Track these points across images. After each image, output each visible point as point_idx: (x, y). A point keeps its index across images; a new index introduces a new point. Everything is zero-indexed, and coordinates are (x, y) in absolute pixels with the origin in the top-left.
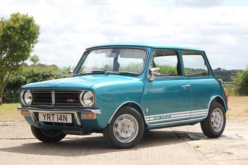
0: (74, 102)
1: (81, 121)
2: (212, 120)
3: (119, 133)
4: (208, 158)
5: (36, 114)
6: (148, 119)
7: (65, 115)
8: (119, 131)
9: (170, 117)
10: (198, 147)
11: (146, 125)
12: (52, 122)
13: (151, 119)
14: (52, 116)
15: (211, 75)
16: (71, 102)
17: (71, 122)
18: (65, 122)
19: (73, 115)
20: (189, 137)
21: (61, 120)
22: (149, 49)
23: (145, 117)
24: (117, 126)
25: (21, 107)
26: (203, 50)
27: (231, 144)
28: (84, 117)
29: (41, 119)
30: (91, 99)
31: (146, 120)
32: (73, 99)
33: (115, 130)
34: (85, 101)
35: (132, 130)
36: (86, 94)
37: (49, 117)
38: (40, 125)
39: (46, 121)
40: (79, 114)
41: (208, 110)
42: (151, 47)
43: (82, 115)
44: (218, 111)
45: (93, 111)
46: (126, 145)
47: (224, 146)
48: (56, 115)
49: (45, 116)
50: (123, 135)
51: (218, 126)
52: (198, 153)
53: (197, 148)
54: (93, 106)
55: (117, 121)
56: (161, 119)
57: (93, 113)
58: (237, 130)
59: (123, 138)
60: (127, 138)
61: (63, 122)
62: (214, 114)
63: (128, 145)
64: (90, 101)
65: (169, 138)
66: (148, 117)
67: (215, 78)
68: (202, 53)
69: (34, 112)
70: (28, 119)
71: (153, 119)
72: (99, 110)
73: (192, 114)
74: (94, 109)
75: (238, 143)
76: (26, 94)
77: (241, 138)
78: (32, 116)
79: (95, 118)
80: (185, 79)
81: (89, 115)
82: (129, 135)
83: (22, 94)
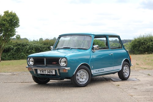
0: (56, 64)
1: (60, 73)
2: (124, 71)
3: (79, 79)
4: (125, 91)
5: (36, 70)
6: (93, 72)
7: (51, 70)
8: (79, 78)
9: (103, 70)
10: (119, 85)
11: (92, 75)
12: (44, 74)
14: (44, 71)
15: (123, 48)
16: (54, 64)
17: (55, 74)
18: (52, 74)
19: (56, 70)
20: (112, 80)
21: (50, 73)
22: (92, 36)
23: (92, 71)
24: (78, 75)
25: (27, 66)
26: (119, 35)
27: (135, 83)
28: (61, 71)
29: (39, 72)
30: (65, 62)
31: (92, 72)
32: (55, 62)
33: (77, 77)
34: (61, 63)
35: (85, 77)
36: (62, 60)
37: (43, 72)
38: (38, 75)
39: (41, 73)
40: (59, 70)
41: (122, 66)
42: (93, 35)
43: (60, 70)
44: (127, 66)
45: (66, 68)
47: (132, 85)
48: (47, 70)
49: (41, 71)
50: (81, 80)
51: (127, 74)
52: (120, 89)
54: (66, 66)
55: (78, 73)
56: (99, 71)
57: (66, 69)
58: (136, 75)
59: (81, 82)
60: (83, 82)
61: (50, 74)
62: (124, 68)
63: (83, 85)
64: (64, 63)
66: (93, 70)
67: (125, 49)
68: (118, 37)
69: (35, 69)
70: (32, 72)
71: (95, 71)
72: (69, 68)
73: (113, 68)
74: (66, 67)
75: (138, 83)
76: (31, 59)
77: (139, 80)
78: (34, 71)
79: (67, 72)
80: (110, 50)
81: (64, 71)
82: (84, 80)
83: (28, 60)
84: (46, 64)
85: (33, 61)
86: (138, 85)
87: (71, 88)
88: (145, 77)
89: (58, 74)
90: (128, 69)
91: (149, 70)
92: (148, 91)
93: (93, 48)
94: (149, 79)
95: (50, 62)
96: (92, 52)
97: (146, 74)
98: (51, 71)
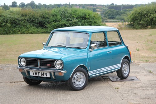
0: (51, 66)
1: (55, 76)
2: (123, 70)
3: (76, 82)
4: (125, 98)
5: (29, 72)
6: (90, 73)
8: (75, 81)
9: (101, 71)
10: (118, 88)
11: (89, 76)
12: (38, 76)
13: (91, 73)
14: (38, 73)
15: (122, 43)
16: (49, 66)
17: (49, 77)
18: (46, 76)
19: (50, 73)
20: (110, 80)
21: (44, 75)
22: (90, 33)
23: (89, 72)
24: (74, 78)
25: (18, 67)
26: (118, 30)
28: (57, 74)
29: (32, 74)
30: (61, 64)
31: (89, 73)
32: (50, 64)
33: (73, 81)
34: (57, 66)
35: (82, 80)
36: (58, 62)
37: (36, 74)
38: (30, 77)
39: (34, 75)
40: (54, 73)
41: (121, 64)
43: (55, 73)
44: (126, 64)
46: (79, 88)
47: (132, 87)
49: (34, 73)
50: (77, 83)
51: (126, 72)
52: (119, 93)
53: (117, 90)
54: (62, 68)
55: (75, 76)
56: (96, 72)
57: (62, 73)
58: (136, 72)
59: (77, 85)
60: (80, 85)
61: (44, 76)
62: (124, 66)
64: (60, 66)
65: (99, 80)
66: (90, 72)
67: (125, 45)
69: (27, 71)
70: (23, 73)
71: (93, 72)
72: (65, 71)
73: (111, 68)
74: (62, 70)
75: (138, 85)
76: (22, 60)
77: (139, 80)
78: (26, 72)
79: (63, 75)
80: (108, 48)
81: (60, 74)
82: (81, 83)
83: (19, 60)
84: (40, 66)
85: (24, 62)
86: (138, 88)
87: (67, 91)
88: (146, 75)
89: (53, 78)
90: (128, 67)
91: (150, 63)
92: (148, 97)
93: (90, 47)
94: (151, 78)
95: (44, 64)
96: (89, 52)
97: (147, 71)
98: (45, 74)
